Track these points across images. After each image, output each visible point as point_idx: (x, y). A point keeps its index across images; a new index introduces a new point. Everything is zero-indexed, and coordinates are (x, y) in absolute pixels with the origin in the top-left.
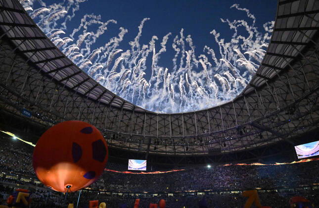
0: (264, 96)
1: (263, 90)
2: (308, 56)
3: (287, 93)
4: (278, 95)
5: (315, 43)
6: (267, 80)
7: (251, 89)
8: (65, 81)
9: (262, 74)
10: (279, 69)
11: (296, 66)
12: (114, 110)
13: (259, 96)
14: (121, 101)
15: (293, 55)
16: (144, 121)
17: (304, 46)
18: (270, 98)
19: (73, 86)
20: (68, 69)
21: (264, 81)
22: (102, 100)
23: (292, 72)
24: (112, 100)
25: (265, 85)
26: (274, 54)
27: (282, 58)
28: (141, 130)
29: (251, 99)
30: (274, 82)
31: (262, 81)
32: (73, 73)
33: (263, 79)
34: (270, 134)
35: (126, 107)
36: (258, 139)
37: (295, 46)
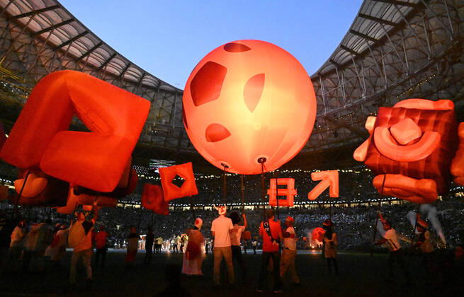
0: (347, 79)
1: (347, 70)
2: (414, 24)
3: (379, 76)
4: (365, 78)
5: (426, 5)
6: (354, 55)
7: (332, 66)
8: (67, 47)
9: (348, 47)
11: (396, 37)
12: (128, 85)
13: (341, 78)
14: (140, 73)
15: (393, 21)
16: (173, 105)
17: (411, 8)
18: (354, 80)
19: (61, 43)
20: (50, 13)
21: (350, 57)
22: (109, 68)
23: (390, 46)
24: (125, 70)
25: (350, 62)
26: (369, 17)
27: (379, 24)
28: (169, 117)
29: (328, 82)
30: (364, 58)
31: (347, 56)
32: (60, 21)
33: (348, 53)
34: (348, 131)
35: (147, 81)
36: (333, 138)
37: (399, 6)
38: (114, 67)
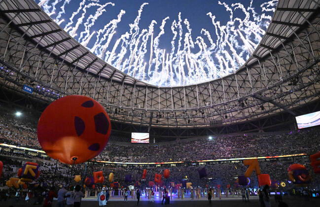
0: (267, 67)
1: (266, 61)
2: (315, 23)
3: (291, 63)
4: (281, 65)
6: (271, 50)
7: (254, 59)
8: (64, 56)
9: (266, 44)
10: (284, 38)
11: (302, 34)
12: (114, 84)
13: (262, 67)
14: (122, 75)
15: (299, 23)
16: (145, 95)
17: (312, 13)
18: (273, 69)
19: (72, 61)
20: (65, 43)
21: (268, 52)
22: (102, 74)
23: (298, 41)
24: (112, 75)
25: (269, 55)
26: (280, 23)
27: (288, 27)
28: (143, 103)
29: (253, 71)
30: (279, 52)
31: (265, 52)
32: (71, 47)
33: (267, 49)
34: (271, 105)
35: (127, 81)
36: (260, 111)
37: (302, 12)
38: (106, 73)
